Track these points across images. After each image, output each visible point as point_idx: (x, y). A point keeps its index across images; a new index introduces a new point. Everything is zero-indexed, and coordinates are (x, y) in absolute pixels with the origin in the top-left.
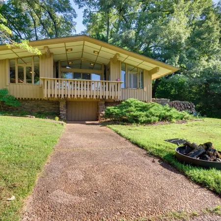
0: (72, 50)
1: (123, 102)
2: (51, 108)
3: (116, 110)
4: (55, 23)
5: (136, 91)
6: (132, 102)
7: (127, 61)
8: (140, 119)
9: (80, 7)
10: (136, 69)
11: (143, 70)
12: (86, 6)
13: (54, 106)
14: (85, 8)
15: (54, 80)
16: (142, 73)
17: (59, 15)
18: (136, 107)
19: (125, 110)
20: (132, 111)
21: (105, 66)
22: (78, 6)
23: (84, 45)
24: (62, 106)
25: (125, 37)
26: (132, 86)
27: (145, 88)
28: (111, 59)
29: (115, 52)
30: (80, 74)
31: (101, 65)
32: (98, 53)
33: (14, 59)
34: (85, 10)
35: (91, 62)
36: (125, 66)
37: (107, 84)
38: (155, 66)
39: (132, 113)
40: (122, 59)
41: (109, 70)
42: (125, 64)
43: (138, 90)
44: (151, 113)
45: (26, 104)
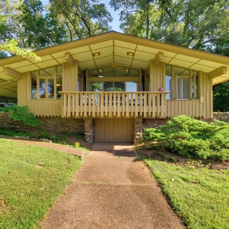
0: (99, 54)
1: (170, 122)
2: (76, 127)
3: (158, 135)
4: (89, 30)
5: (187, 102)
6: (183, 122)
7: (174, 62)
8: (200, 153)
9: (116, 8)
10: (187, 72)
11: (198, 72)
12: (123, 6)
13: (80, 124)
14: (121, 9)
15: (79, 94)
16: (197, 77)
17: (94, 21)
18: (190, 130)
19: (173, 135)
20: (184, 138)
21: (143, 71)
22: (113, 9)
23: (114, 46)
24: (87, 125)
25: (170, 32)
26: (182, 95)
27: (202, 98)
28: (151, 60)
29: (156, 51)
30: (112, 83)
31: (138, 70)
32: (134, 55)
33: (36, 71)
34: (122, 12)
35: (125, 68)
36: (170, 70)
37: (145, 95)
38: (218, 65)
39: (185, 141)
40: (166, 60)
41: (148, 76)
42: (171, 66)
43: (190, 102)
44: (219, 142)
45: (50, 122)
